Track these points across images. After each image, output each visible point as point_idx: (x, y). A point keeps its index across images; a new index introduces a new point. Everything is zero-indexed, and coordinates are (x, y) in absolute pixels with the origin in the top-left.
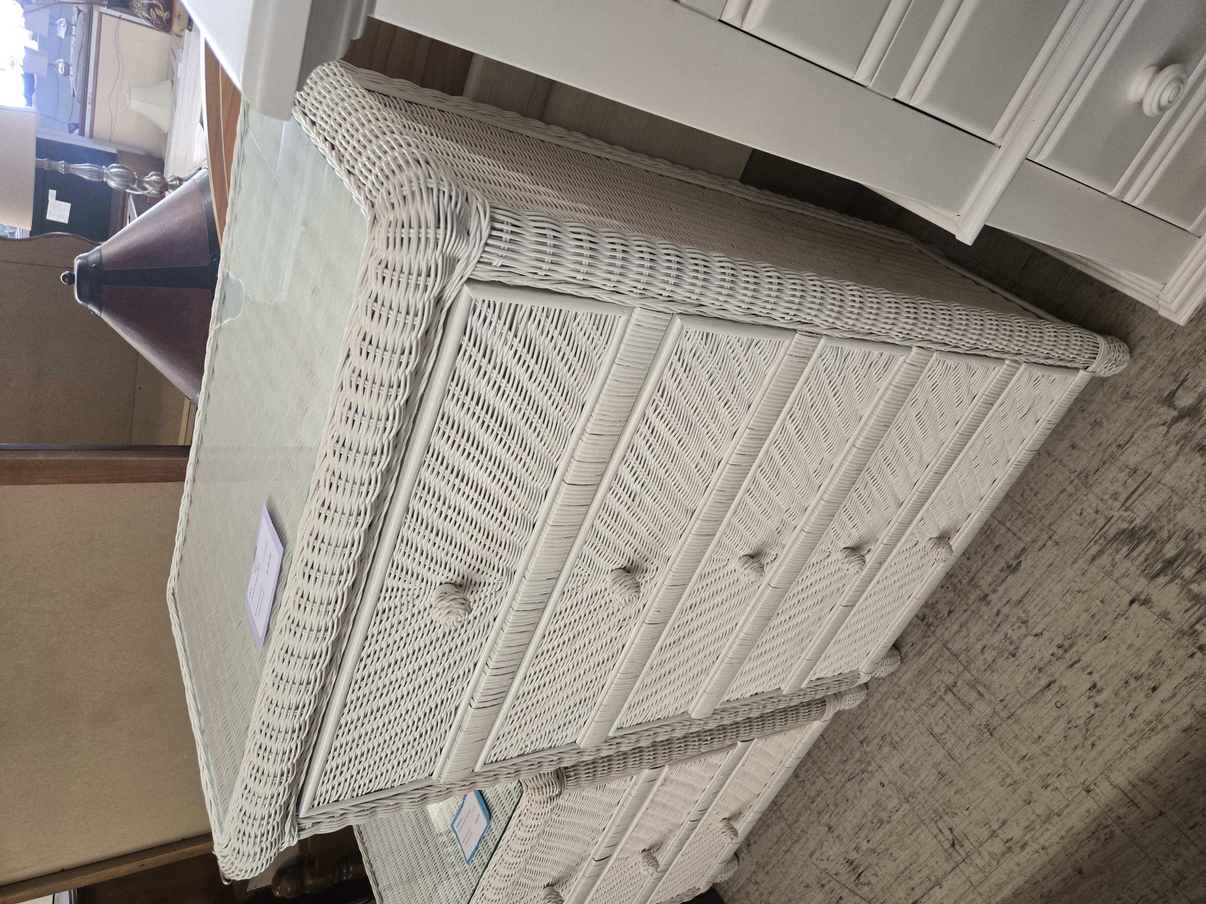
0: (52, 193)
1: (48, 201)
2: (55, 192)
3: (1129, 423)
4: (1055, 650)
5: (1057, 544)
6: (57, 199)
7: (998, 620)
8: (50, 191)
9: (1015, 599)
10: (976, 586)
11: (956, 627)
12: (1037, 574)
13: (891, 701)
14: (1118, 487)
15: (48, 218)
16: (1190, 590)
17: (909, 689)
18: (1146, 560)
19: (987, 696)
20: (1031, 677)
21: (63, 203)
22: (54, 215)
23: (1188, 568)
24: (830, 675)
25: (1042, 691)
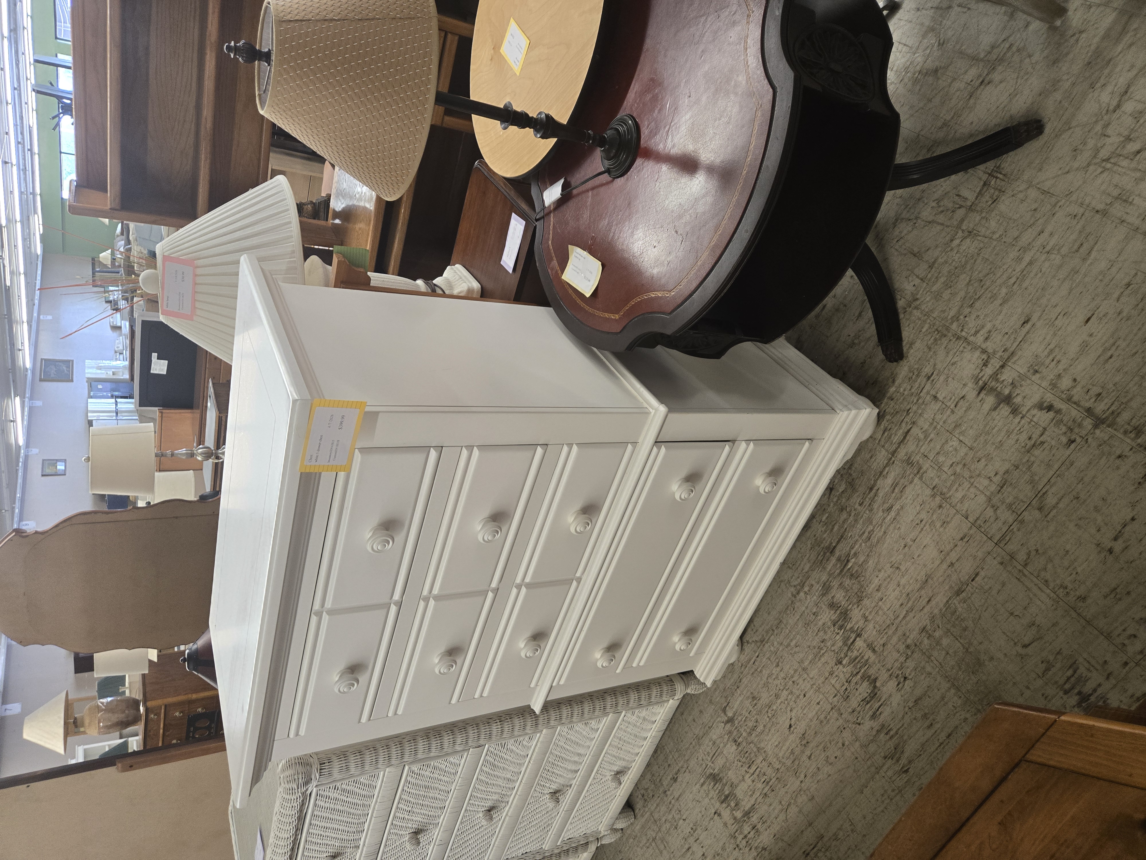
0: (155, 355)
1: (151, 361)
2: (156, 354)
3: (712, 717)
4: (690, 830)
5: (690, 772)
6: (158, 359)
7: (671, 806)
8: (153, 354)
9: (676, 797)
10: (662, 785)
11: (655, 805)
12: (683, 786)
13: (631, 840)
14: (708, 749)
15: (152, 372)
16: (733, 814)
17: (639, 834)
18: (719, 792)
19: (667, 848)
20: (683, 842)
21: (162, 361)
22: (156, 370)
23: (732, 802)
24: (589, 832)
25: (686, 851)
